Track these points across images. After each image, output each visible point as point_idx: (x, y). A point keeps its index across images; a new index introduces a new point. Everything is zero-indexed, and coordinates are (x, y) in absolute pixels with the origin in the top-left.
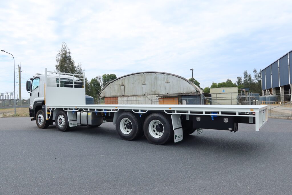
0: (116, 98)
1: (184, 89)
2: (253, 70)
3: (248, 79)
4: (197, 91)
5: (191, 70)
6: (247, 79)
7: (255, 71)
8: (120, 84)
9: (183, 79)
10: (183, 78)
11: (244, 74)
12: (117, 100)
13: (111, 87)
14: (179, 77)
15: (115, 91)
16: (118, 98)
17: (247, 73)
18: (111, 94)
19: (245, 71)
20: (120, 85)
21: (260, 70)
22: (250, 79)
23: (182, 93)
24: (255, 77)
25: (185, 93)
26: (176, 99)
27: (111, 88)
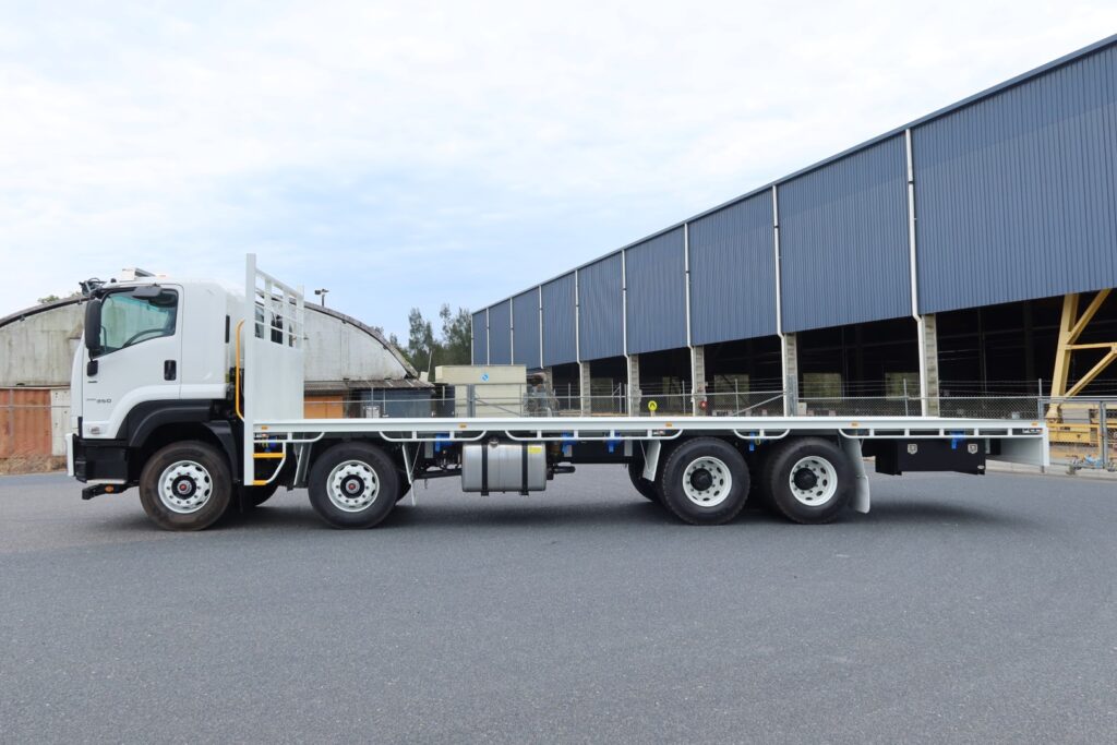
0: (41, 395)
1: (361, 365)
2: (440, 309)
3: (421, 336)
4: (408, 372)
5: (317, 293)
6: (417, 339)
7: (445, 313)
8: (65, 332)
9: (360, 327)
10: (361, 323)
11: (411, 319)
12: (47, 401)
13: (13, 343)
14: (345, 320)
15: (35, 361)
16: (52, 394)
17: (420, 317)
18: (9, 372)
19: (414, 310)
20: (68, 335)
21: (458, 311)
22: (429, 336)
23: (356, 379)
24: (443, 332)
25: (365, 379)
26: (338, 403)
27: (10, 344)
